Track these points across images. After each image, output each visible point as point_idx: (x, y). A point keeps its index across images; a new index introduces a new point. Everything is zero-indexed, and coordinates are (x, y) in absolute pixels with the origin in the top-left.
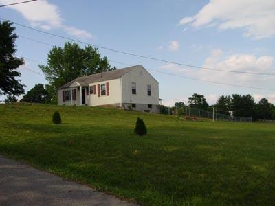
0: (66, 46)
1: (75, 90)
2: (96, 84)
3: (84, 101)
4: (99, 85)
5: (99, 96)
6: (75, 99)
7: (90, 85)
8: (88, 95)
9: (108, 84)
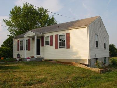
0: (24, 6)
1: (29, 40)
2: (53, 34)
3: (38, 53)
4: (56, 36)
5: (56, 48)
6: (29, 50)
7: (46, 35)
8: (43, 45)
9: (68, 34)
